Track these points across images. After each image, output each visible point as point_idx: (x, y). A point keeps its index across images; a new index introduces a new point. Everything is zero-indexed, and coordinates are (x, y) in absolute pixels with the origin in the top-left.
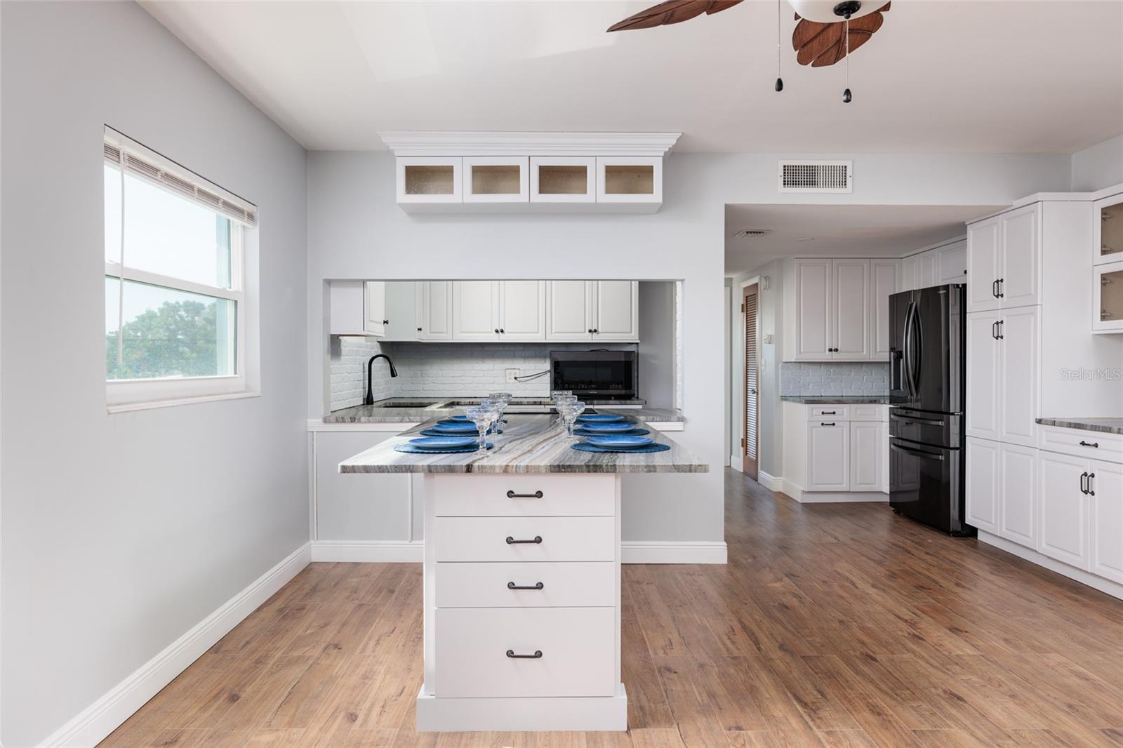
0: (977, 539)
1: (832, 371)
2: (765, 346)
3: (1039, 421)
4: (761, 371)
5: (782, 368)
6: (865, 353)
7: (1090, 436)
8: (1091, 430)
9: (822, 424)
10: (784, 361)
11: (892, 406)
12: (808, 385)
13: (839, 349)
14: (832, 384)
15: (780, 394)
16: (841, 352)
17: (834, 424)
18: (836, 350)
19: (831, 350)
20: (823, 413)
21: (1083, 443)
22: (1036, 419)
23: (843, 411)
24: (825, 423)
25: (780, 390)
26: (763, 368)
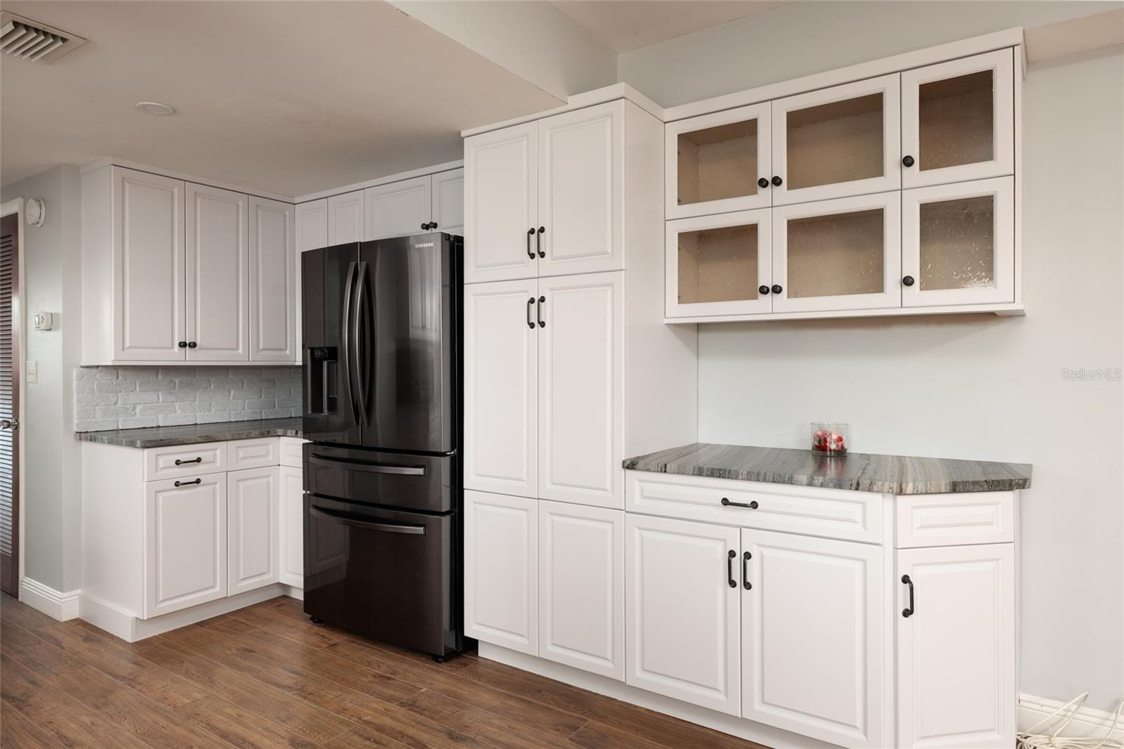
0: (477, 653)
1: (177, 381)
2: (35, 336)
3: (631, 465)
4: (26, 383)
5: (80, 377)
6: (240, 351)
7: (740, 490)
8: (749, 479)
9: (177, 484)
10: (82, 364)
11: (307, 441)
12: (134, 408)
13: (198, 343)
14: (177, 405)
15: (75, 429)
16: (200, 349)
17: (198, 481)
18: (193, 345)
19: (183, 345)
20: (178, 463)
21: (725, 502)
22: (624, 462)
23: (215, 456)
24: (182, 481)
25: (75, 421)
26: (30, 378)
